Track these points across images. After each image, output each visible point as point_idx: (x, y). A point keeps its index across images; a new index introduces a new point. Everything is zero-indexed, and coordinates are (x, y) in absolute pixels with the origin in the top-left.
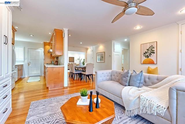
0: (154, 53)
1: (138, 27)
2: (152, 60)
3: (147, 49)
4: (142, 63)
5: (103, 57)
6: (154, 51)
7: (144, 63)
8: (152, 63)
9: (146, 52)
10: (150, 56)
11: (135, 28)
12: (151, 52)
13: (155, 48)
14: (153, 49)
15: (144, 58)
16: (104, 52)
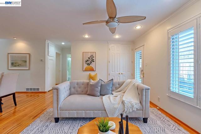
0: (94, 61)
1: (87, 36)
2: (92, 68)
3: (88, 58)
4: (84, 70)
5: (26, 61)
6: (94, 60)
7: (86, 70)
8: (92, 70)
9: (87, 60)
10: (91, 64)
11: (84, 36)
12: (92, 61)
13: (95, 57)
14: (93, 58)
15: (86, 66)
16: (29, 54)
